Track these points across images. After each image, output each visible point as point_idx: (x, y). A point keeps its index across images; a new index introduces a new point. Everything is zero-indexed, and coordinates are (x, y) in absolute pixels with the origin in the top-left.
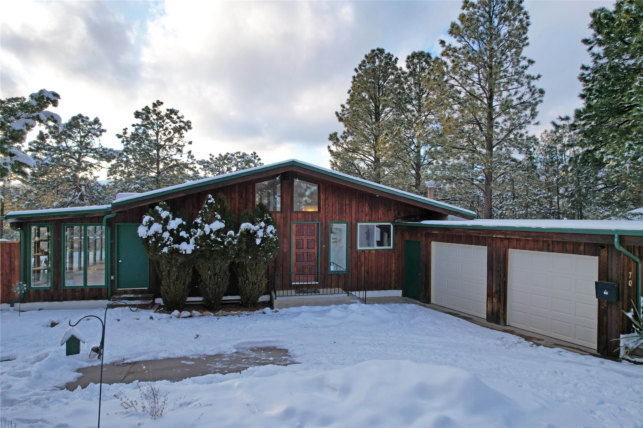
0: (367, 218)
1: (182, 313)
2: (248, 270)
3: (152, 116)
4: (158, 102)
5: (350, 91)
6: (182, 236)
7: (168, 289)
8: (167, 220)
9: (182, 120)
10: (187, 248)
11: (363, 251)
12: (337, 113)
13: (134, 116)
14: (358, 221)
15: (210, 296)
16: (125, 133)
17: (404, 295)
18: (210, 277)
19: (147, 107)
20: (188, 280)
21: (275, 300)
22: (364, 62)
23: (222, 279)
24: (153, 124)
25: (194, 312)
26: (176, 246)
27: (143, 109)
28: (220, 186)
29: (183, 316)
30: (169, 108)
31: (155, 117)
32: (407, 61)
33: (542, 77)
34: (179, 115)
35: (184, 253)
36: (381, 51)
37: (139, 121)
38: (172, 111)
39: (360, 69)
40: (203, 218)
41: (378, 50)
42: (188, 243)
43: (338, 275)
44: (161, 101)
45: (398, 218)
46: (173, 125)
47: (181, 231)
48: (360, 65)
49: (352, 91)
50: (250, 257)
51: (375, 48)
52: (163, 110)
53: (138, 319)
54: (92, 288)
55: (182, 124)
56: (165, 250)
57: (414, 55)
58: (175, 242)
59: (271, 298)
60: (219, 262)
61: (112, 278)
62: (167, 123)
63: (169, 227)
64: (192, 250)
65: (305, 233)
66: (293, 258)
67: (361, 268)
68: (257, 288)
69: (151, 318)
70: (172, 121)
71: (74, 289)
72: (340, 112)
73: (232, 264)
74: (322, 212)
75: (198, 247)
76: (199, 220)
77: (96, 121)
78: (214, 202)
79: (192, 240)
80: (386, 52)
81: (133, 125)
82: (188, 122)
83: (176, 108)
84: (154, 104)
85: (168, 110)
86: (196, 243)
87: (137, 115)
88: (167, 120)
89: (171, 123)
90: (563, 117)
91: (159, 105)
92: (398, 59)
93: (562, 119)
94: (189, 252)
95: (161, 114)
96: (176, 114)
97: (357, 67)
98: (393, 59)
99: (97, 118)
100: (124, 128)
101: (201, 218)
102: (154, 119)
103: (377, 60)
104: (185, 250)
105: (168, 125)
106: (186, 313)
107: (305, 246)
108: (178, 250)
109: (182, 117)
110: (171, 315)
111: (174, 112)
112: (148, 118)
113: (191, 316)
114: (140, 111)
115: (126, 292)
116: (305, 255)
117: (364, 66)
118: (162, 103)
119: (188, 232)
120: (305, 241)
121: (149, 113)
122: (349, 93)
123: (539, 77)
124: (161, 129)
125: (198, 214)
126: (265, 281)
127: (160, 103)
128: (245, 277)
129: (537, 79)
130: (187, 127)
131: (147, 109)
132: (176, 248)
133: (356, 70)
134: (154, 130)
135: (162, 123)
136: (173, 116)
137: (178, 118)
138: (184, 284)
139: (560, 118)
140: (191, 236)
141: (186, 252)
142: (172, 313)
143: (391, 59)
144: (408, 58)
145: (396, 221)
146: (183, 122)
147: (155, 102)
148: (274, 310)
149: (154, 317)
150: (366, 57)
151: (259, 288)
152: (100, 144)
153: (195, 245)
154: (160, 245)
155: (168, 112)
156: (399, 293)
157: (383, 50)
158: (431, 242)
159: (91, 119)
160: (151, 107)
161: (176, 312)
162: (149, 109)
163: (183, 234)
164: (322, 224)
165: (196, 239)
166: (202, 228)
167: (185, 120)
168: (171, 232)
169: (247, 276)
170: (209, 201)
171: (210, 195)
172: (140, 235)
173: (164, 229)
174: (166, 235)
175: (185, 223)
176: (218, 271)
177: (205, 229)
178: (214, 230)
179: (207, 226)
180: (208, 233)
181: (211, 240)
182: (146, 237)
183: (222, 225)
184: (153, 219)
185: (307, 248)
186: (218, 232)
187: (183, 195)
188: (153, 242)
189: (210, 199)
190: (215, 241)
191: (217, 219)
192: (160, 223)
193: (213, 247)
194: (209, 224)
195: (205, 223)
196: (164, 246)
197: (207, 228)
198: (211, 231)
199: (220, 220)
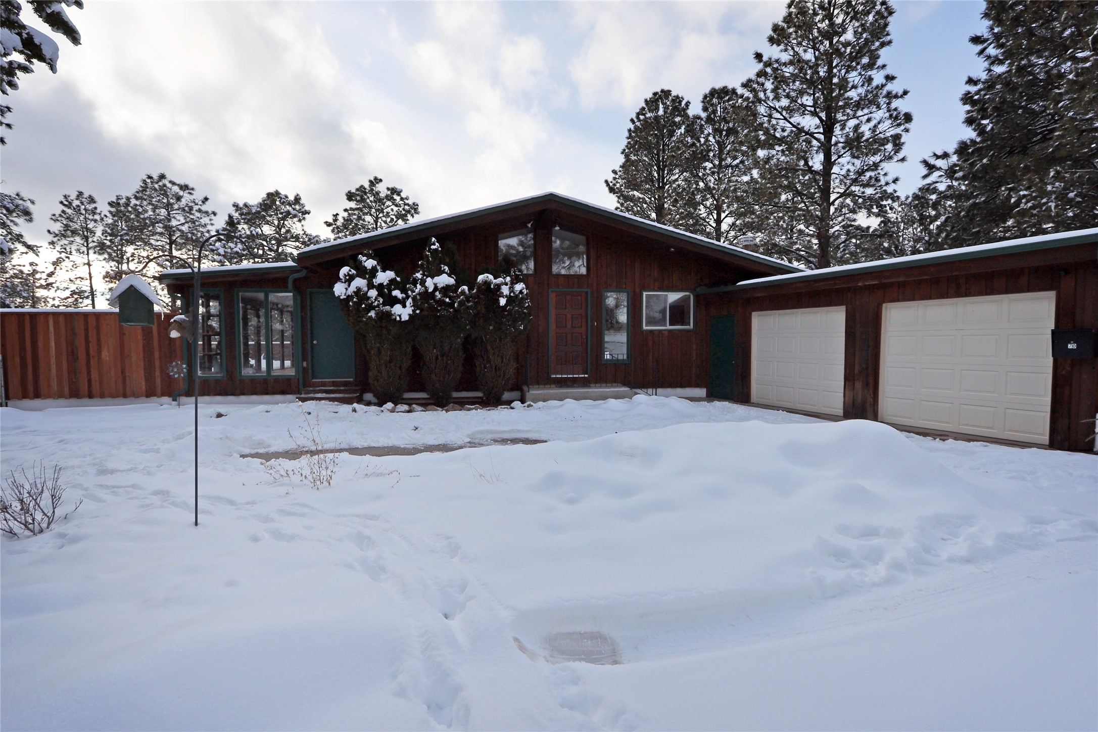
0: (657, 285)
1: (398, 406)
2: (489, 347)
3: (368, 198)
4: (376, 178)
5: (624, 150)
6: (396, 297)
7: (379, 374)
8: (373, 272)
9: (407, 202)
10: (403, 312)
11: (651, 331)
12: (606, 182)
13: (346, 197)
14: (643, 288)
15: (437, 385)
16: (335, 220)
17: (709, 395)
18: (437, 358)
19: (362, 186)
20: (407, 363)
21: (527, 395)
22: (643, 109)
23: (453, 361)
24: (370, 208)
25: (414, 405)
26: (388, 308)
27: (357, 190)
28: (449, 229)
29: (399, 410)
31: (372, 199)
32: (703, 102)
33: (909, 94)
34: (403, 195)
35: (398, 318)
36: (666, 93)
37: (353, 205)
38: (394, 191)
39: (638, 118)
40: (424, 272)
41: (662, 91)
42: (404, 306)
43: (615, 364)
44: (379, 177)
45: (700, 286)
46: (395, 209)
47: (394, 289)
48: (638, 114)
49: (627, 151)
50: (491, 328)
51: (659, 90)
52: (382, 189)
53: (337, 412)
54: (277, 379)
55: (407, 208)
56: (372, 314)
57: (713, 92)
58: (384, 304)
60: (449, 335)
61: (305, 364)
62: (388, 207)
63: (377, 281)
64: (410, 315)
65: (568, 305)
66: (552, 340)
67: (648, 355)
68: (503, 375)
69: (355, 411)
70: (393, 204)
71: (253, 380)
72: (610, 179)
73: (467, 338)
74: (592, 276)
75: (418, 312)
76: (419, 275)
77: (297, 200)
78: (440, 249)
79: (409, 302)
80: (674, 93)
81: (346, 210)
82: (414, 204)
83: (398, 187)
84: (371, 181)
85: (388, 189)
86: (415, 305)
87: (350, 196)
88: (389, 203)
89: (393, 207)
90: (939, 153)
91: (377, 183)
92: (690, 103)
93: (938, 157)
94: (405, 318)
95: (380, 195)
96: (399, 194)
97: (634, 116)
98: (683, 103)
99: (298, 195)
100: (335, 214)
101: (421, 272)
102: (371, 201)
103: (661, 106)
104: (400, 316)
105: (389, 209)
106: (403, 407)
107: (569, 323)
108: (389, 314)
109: (407, 199)
110: (382, 409)
111: (396, 192)
112: (362, 200)
113: (410, 411)
114: (353, 191)
115: (323, 384)
116: (569, 336)
117: (644, 115)
118: (381, 180)
119: (404, 290)
120: (569, 317)
121: (365, 193)
122: (622, 153)
123: (905, 93)
124: (381, 215)
125: (418, 266)
126: (513, 366)
127: (378, 180)
128: (485, 358)
129: (901, 97)
130: (413, 211)
131: (361, 189)
132: (387, 312)
133: (632, 121)
134: (371, 215)
135: (383, 207)
136: (395, 197)
137: (402, 199)
138: (400, 368)
139: (935, 155)
140: (408, 297)
141: (401, 318)
142: (384, 406)
143: (680, 102)
144: (705, 97)
145: (698, 289)
146: (408, 205)
147: (372, 179)
148: (526, 405)
149: (357, 409)
150: (646, 101)
152: (303, 230)
153: (413, 308)
154: (363, 306)
155: (389, 193)
156: (702, 392)
157: (670, 91)
158: (751, 315)
159: (291, 198)
160: (367, 185)
161: (390, 405)
162: (365, 189)
163: (397, 293)
164: (592, 293)
165: (414, 299)
166: (423, 283)
167: (410, 202)
168: (380, 287)
169: (488, 357)
170: (433, 247)
171: (433, 239)
172: (337, 293)
173: (371, 286)
174: (373, 293)
175: (398, 279)
176: (447, 349)
177: (427, 284)
178: (440, 286)
179: (429, 280)
180: (430, 290)
181: (435, 301)
182: (345, 297)
183: (451, 281)
184: (354, 272)
185: (572, 327)
186: (446, 290)
187: (396, 242)
188: (354, 303)
189: (434, 244)
190: (441, 302)
191: (444, 272)
192: (364, 278)
193: (439, 311)
194: (432, 278)
195: (427, 277)
196: (371, 307)
197: (430, 283)
198: (436, 288)
199: (449, 275)
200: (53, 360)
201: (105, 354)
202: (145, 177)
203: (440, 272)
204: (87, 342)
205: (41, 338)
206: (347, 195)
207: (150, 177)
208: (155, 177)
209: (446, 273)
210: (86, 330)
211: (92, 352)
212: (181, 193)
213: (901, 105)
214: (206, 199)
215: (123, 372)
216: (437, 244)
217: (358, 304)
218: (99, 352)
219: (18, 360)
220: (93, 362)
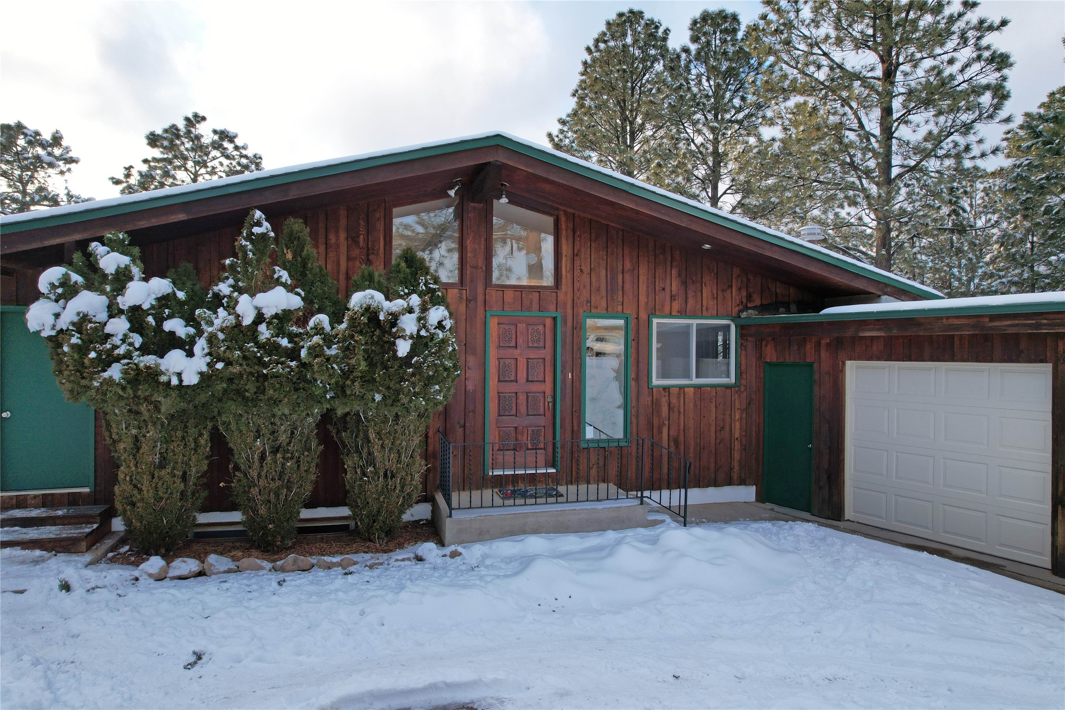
0: (676, 306)
1: (173, 564)
2: (372, 436)
3: (183, 144)
6: (172, 334)
7: (135, 492)
8: (122, 278)
11: (666, 389)
14: (654, 312)
15: (263, 511)
17: (761, 498)
18: (263, 458)
20: (198, 466)
21: (448, 520)
23: (298, 461)
24: (186, 159)
25: (212, 558)
26: (150, 360)
28: (293, 194)
29: (177, 573)
31: (189, 146)
33: (1009, 24)
35: (175, 381)
40: (237, 281)
42: (190, 354)
43: (603, 449)
45: (746, 308)
47: (170, 317)
50: (378, 397)
53: (22, 592)
55: (244, 161)
56: (115, 372)
57: (706, 17)
58: (144, 350)
59: (432, 511)
60: (287, 412)
62: (214, 159)
63: (127, 300)
64: (201, 374)
65: (520, 341)
66: (492, 407)
67: (660, 432)
68: (398, 487)
69: (66, 587)
70: (223, 155)
73: (327, 417)
74: (564, 288)
75: (220, 366)
76: (224, 288)
78: (272, 234)
79: (201, 346)
86: (213, 355)
88: (215, 153)
89: (222, 159)
94: (191, 379)
101: (231, 281)
102: (187, 149)
103: (629, 32)
104: (179, 375)
105: (216, 163)
106: (187, 565)
107: (522, 376)
108: (153, 374)
110: (136, 573)
113: (201, 574)
116: (522, 398)
117: (605, 42)
119: (191, 320)
120: (522, 364)
121: (178, 137)
123: (1004, 23)
124: (203, 171)
125: (223, 268)
126: (420, 466)
128: (364, 456)
129: (998, 28)
130: (253, 167)
132: (148, 368)
134: (186, 170)
135: (205, 158)
137: (236, 148)
138: (184, 477)
140: (200, 333)
141: (181, 381)
142: (142, 566)
145: (744, 315)
148: (448, 550)
149: (74, 582)
151: (402, 488)
153: (208, 359)
154: (93, 355)
156: (748, 493)
158: (844, 364)
161: (155, 563)
163: (176, 326)
164: (565, 321)
165: (212, 340)
166: (231, 308)
168: (135, 314)
169: (370, 453)
170: (256, 230)
171: (258, 214)
172: (33, 326)
173: (114, 311)
174: (119, 326)
175: (181, 295)
176: (283, 438)
177: (239, 309)
178: (268, 313)
179: (244, 299)
180: (247, 321)
181: (257, 344)
182: (53, 333)
183: (294, 302)
184: (76, 278)
185: (528, 381)
186: (282, 319)
187: (182, 217)
188: (73, 347)
189: (259, 224)
190: (272, 348)
191: (278, 282)
192: (103, 292)
193: (265, 365)
194: (253, 295)
195: (241, 293)
196: (108, 360)
197: (246, 308)
198: (260, 318)
199: (290, 289)
203: (270, 283)
209: (284, 285)
213: (995, 41)
216: (266, 224)
217: (81, 350)
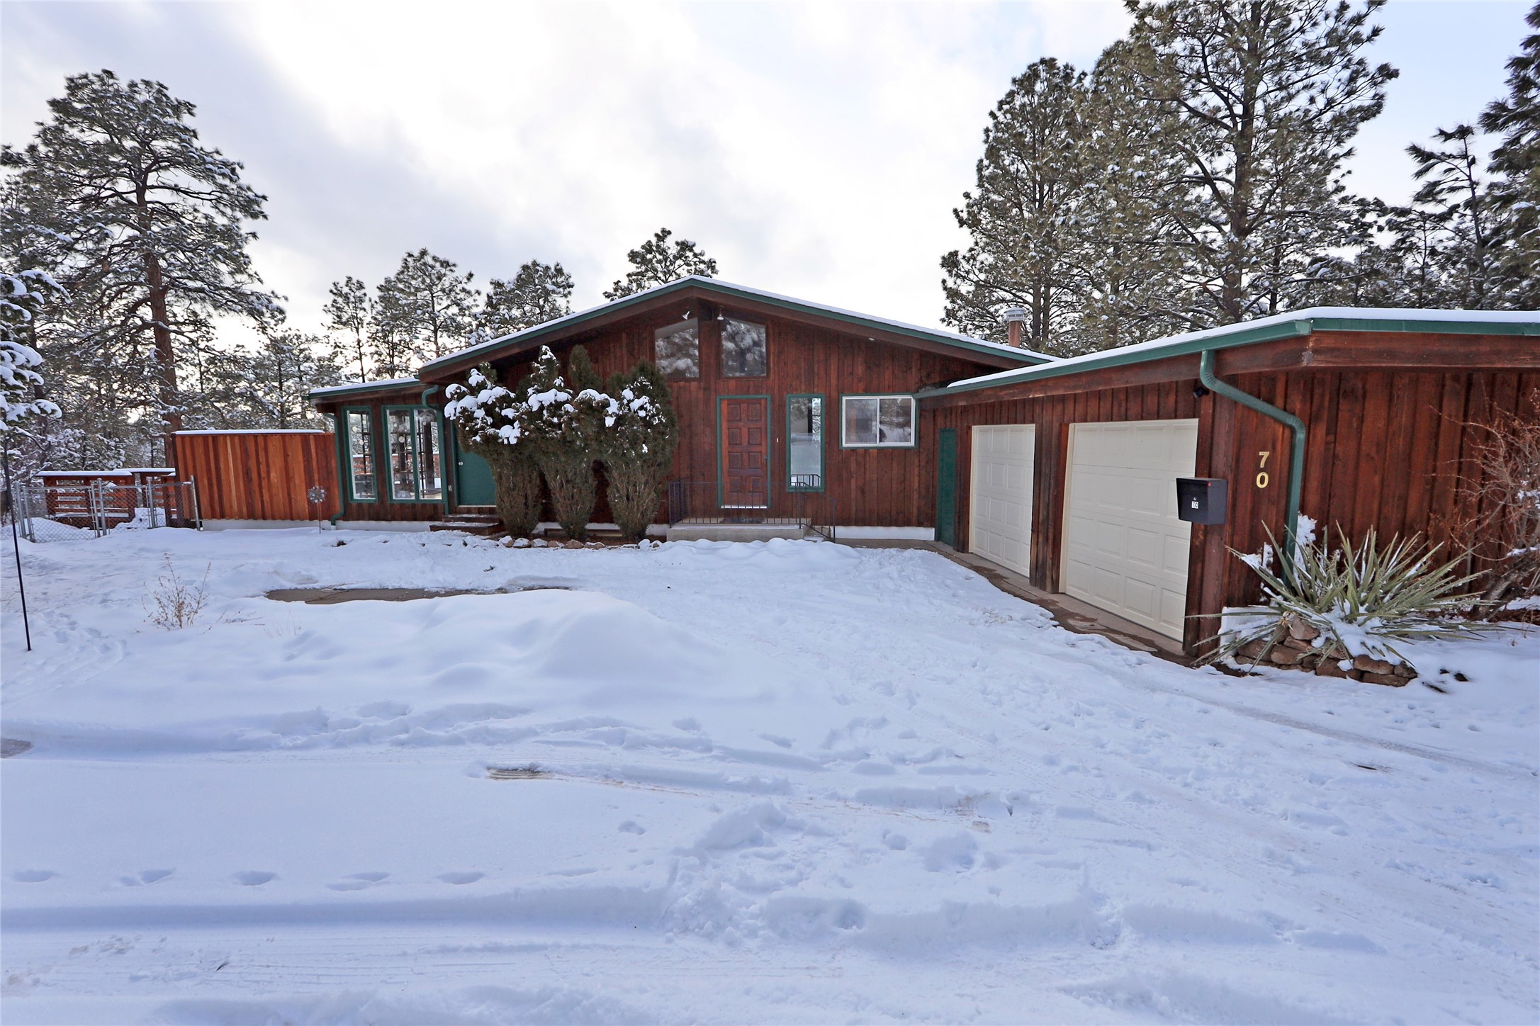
0: (861, 386)
3: (656, 255)
4: (663, 231)
6: (505, 416)
9: (702, 258)
10: (510, 434)
11: (853, 449)
14: (842, 391)
23: (581, 489)
24: (658, 269)
25: (536, 541)
26: (495, 430)
27: (642, 247)
29: (517, 544)
30: (679, 241)
31: (661, 257)
34: (697, 250)
35: (505, 442)
38: (685, 246)
42: (513, 427)
44: (666, 230)
46: (687, 269)
47: (505, 407)
52: (671, 245)
54: (425, 505)
55: (702, 266)
56: (477, 438)
58: (492, 426)
62: (680, 266)
64: (519, 437)
65: (743, 415)
70: (685, 262)
71: (403, 504)
75: (528, 434)
76: (530, 391)
78: (554, 359)
79: (517, 422)
81: (627, 275)
82: (710, 261)
83: (690, 240)
84: (658, 236)
85: (677, 243)
86: (525, 427)
88: (679, 261)
89: (685, 266)
91: (666, 237)
94: (512, 440)
95: (669, 252)
96: (691, 250)
101: (531, 387)
102: (657, 261)
104: (507, 439)
105: (680, 269)
106: (523, 542)
107: (745, 440)
108: (496, 437)
109: (702, 254)
111: (687, 247)
113: (528, 546)
114: (638, 249)
115: (469, 511)
118: (669, 233)
119: (514, 408)
120: (745, 432)
121: (650, 251)
125: (530, 380)
127: (666, 233)
130: (709, 270)
131: (649, 246)
132: (494, 434)
135: (672, 266)
136: (687, 253)
137: (695, 255)
142: (501, 540)
146: (703, 262)
147: (660, 232)
153: (522, 429)
155: (680, 248)
158: (970, 428)
160: (653, 241)
161: (507, 539)
162: (652, 245)
163: (507, 412)
167: (706, 258)
170: (544, 357)
171: (545, 348)
175: (511, 395)
178: (547, 403)
184: (464, 389)
189: (546, 353)
194: (540, 394)
196: (476, 429)
198: (543, 406)
199: (560, 389)
200: (233, 480)
201: (273, 475)
202: (405, 256)
203: (550, 386)
204: (258, 463)
205: (222, 459)
206: (629, 256)
207: (410, 255)
208: (416, 254)
209: (557, 387)
210: (257, 451)
211: (263, 475)
212: (443, 271)
214: (471, 275)
215: (289, 495)
216: (550, 353)
218: (268, 473)
219: (206, 481)
220: (264, 483)
